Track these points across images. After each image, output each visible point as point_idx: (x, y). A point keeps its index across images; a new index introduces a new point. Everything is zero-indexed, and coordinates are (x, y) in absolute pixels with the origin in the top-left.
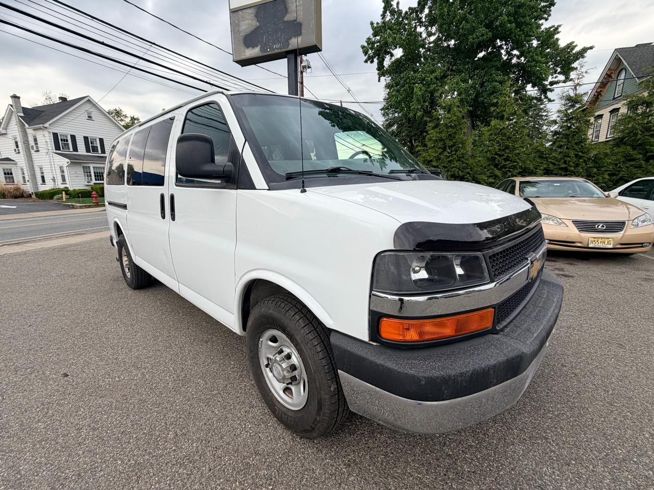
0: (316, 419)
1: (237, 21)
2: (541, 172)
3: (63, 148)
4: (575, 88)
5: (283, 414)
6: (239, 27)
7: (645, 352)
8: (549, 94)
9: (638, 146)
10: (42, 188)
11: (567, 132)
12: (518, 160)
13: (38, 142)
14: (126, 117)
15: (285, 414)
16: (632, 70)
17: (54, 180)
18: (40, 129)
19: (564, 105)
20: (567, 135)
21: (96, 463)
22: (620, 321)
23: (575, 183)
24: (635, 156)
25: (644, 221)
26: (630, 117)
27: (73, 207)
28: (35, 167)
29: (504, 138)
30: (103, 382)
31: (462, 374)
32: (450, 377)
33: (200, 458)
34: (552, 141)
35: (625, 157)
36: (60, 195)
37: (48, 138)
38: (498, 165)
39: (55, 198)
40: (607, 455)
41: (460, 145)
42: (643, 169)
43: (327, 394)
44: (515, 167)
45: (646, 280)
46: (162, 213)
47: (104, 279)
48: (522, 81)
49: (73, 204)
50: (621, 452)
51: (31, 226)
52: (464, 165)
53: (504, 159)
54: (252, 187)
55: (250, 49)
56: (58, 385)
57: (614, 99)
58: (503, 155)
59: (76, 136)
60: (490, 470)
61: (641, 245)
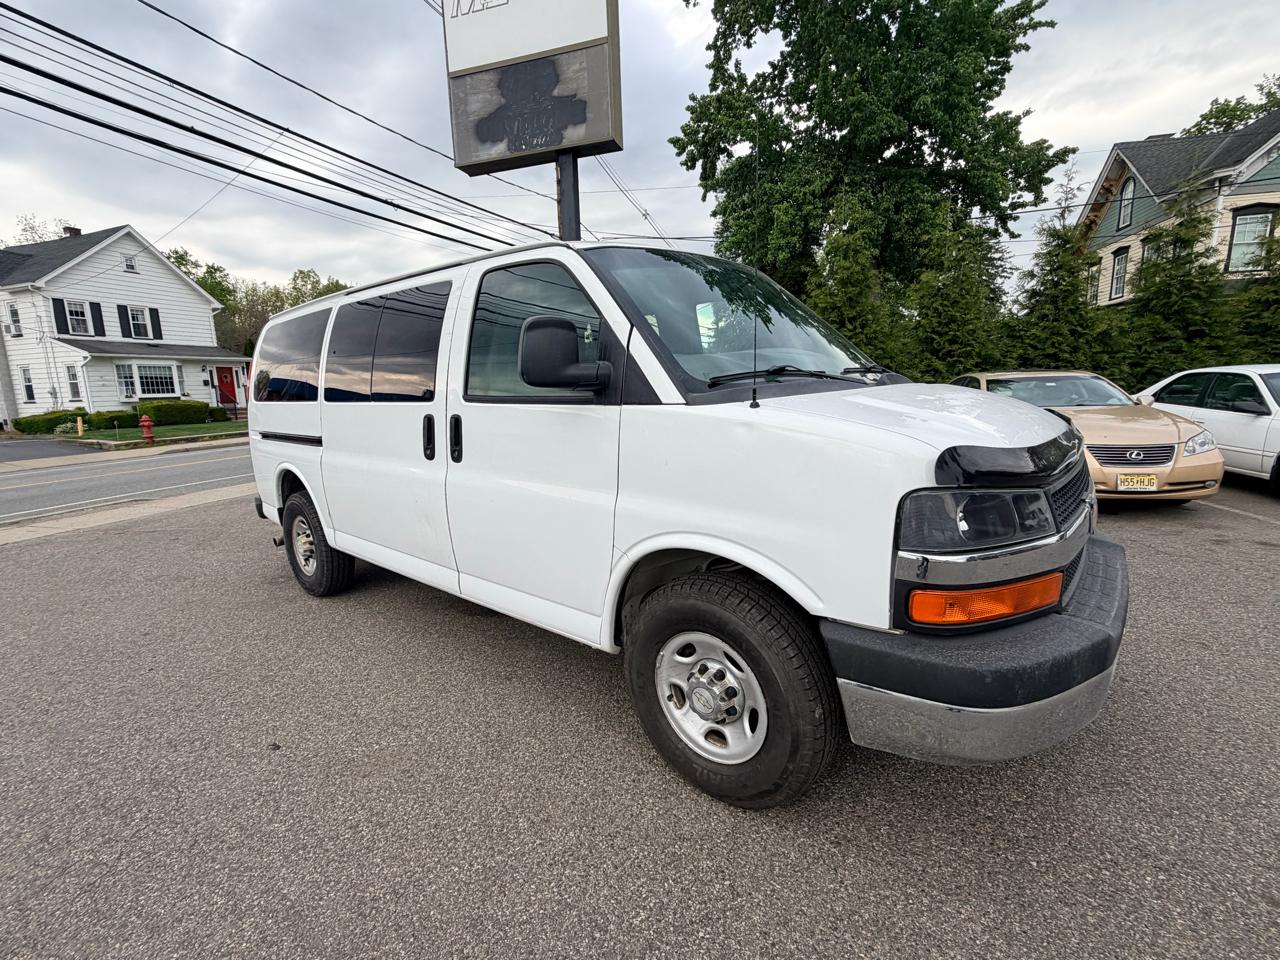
0: (786, 768)
1: (462, 95)
2: (1014, 362)
3: (74, 330)
4: (1062, 215)
5: (711, 774)
6: (466, 105)
7: (1243, 653)
8: (1011, 224)
9: (1172, 314)
10: (27, 411)
11: (1053, 292)
12: (973, 342)
13: (20, 317)
14: (196, 265)
15: (716, 774)
16: (1146, 182)
17: (54, 393)
18: (26, 291)
19: (1046, 245)
20: (1053, 296)
21: (414, 874)
22: (1194, 609)
23: (1078, 382)
24: (1170, 332)
25: (1203, 444)
26: (1156, 265)
27: (101, 448)
28: (12, 368)
29: (945, 303)
30: (353, 754)
31: (1040, 664)
32: (1025, 669)
33: (591, 852)
34: (1028, 307)
35: (1153, 334)
36: (69, 425)
37: (43, 308)
38: (939, 351)
39: (58, 429)
40: (1222, 799)
41: (870, 317)
42: (1184, 354)
43: (810, 724)
44: (968, 355)
45: (1217, 542)
46: (425, 449)
47: (248, 581)
48: (963, 201)
49: (101, 441)
50: (1242, 795)
51: (27, 488)
52: (880, 352)
53: (949, 340)
54: (654, 400)
55: (488, 145)
56: (270, 763)
57: (1119, 230)
58: (946, 333)
59: (102, 305)
60: (1058, 832)
61: (1202, 485)
